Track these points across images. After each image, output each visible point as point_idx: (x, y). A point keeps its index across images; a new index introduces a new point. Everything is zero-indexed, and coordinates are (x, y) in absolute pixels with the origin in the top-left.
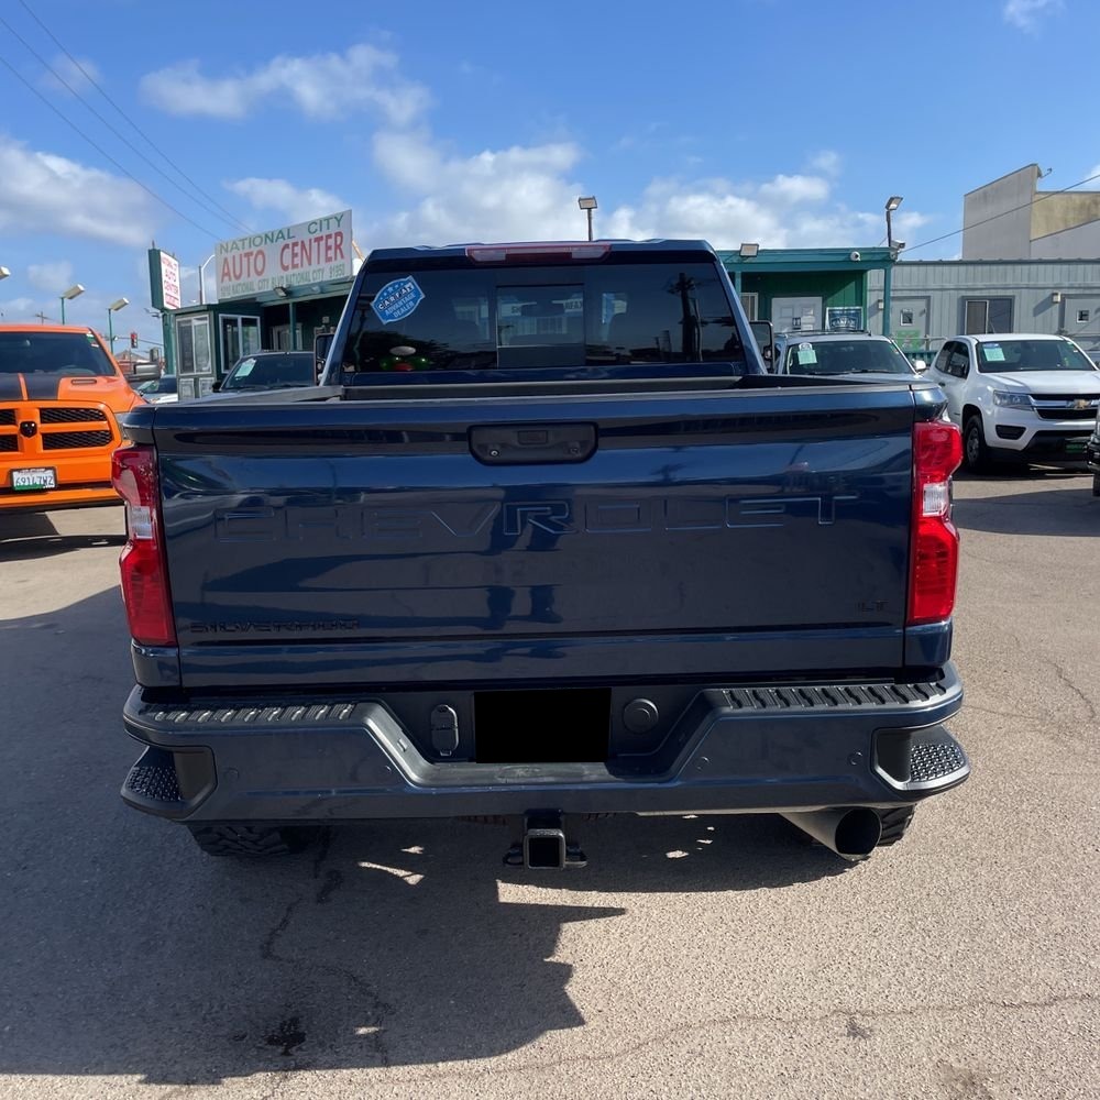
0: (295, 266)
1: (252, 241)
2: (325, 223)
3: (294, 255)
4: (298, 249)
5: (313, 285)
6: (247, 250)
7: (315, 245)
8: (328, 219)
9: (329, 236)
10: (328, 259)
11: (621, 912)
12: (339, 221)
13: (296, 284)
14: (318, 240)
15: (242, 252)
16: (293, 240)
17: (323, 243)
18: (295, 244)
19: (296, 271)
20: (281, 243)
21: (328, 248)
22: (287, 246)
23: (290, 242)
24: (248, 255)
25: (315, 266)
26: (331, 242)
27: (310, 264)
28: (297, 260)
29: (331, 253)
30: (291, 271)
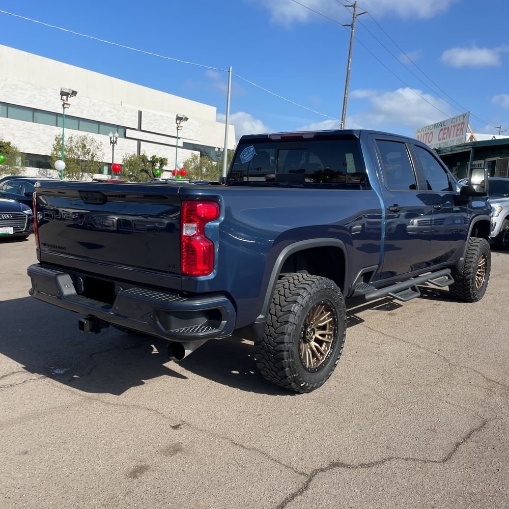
0: (443, 139)
1: (429, 127)
2: (458, 118)
3: (444, 134)
4: (446, 131)
5: (448, 147)
6: (426, 132)
7: (453, 128)
8: (460, 117)
9: (459, 125)
10: (457, 135)
11: (185, 378)
12: (464, 117)
13: (442, 147)
14: (455, 126)
15: (425, 132)
16: (445, 127)
17: (456, 128)
18: (445, 129)
19: (443, 141)
20: (440, 128)
21: (458, 130)
22: (442, 130)
23: (443, 127)
24: (427, 134)
25: (452, 139)
26: (459, 127)
27: (449, 138)
28: (445, 136)
29: (458, 133)
30: (442, 141)
